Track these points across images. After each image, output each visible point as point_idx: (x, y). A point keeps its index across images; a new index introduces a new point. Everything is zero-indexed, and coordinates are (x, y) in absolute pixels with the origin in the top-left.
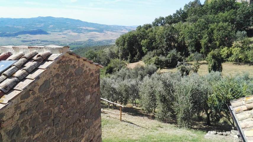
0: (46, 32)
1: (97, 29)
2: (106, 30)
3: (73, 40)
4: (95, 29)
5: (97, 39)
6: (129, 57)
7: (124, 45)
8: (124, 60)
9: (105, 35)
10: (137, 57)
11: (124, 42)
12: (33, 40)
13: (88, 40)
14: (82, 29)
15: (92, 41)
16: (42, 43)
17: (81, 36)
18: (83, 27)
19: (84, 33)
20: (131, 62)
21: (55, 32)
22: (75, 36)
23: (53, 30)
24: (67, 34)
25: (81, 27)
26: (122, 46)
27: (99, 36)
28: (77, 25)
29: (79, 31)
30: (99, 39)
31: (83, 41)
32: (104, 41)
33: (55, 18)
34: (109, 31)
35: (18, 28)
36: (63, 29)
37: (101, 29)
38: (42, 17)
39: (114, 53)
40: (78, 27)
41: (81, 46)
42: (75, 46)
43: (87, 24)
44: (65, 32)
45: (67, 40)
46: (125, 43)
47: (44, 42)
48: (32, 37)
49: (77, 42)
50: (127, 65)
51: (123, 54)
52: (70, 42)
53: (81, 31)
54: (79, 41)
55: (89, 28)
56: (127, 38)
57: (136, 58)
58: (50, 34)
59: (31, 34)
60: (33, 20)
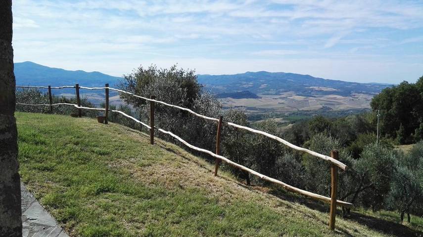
0: (256, 95)
1: (339, 90)
2: (355, 92)
3: (295, 108)
4: (335, 90)
5: (337, 106)
6: (399, 132)
7: (388, 108)
8: (388, 137)
9: (353, 100)
10: (419, 134)
11: (391, 102)
12: (236, 107)
13: (322, 108)
14: (312, 90)
15: (327, 111)
16: (248, 111)
17: (309, 101)
18: (315, 87)
19: (315, 97)
20: (403, 142)
21: (268, 94)
22: (300, 101)
23: (266, 92)
24: (286, 98)
25: (311, 87)
26: (386, 111)
27: (341, 101)
28: (304, 85)
29: (308, 93)
30: (342, 108)
31: (312, 109)
32: (351, 110)
33: (270, 73)
34: (361, 93)
35: (217, 89)
36: (281, 90)
37: (347, 89)
38: (252, 73)
39: (368, 124)
40: (306, 86)
41: (308, 117)
42: (299, 118)
43: (321, 82)
44: (285, 95)
45: (286, 108)
46: (391, 104)
47: (251, 110)
48: (235, 103)
49: (303, 111)
50: (394, 148)
51: (386, 125)
52: (290, 110)
53: (310, 93)
54: (305, 109)
55: (324, 89)
56: (397, 94)
57: (415, 136)
58: (261, 98)
59: (234, 98)
60: (239, 78)
